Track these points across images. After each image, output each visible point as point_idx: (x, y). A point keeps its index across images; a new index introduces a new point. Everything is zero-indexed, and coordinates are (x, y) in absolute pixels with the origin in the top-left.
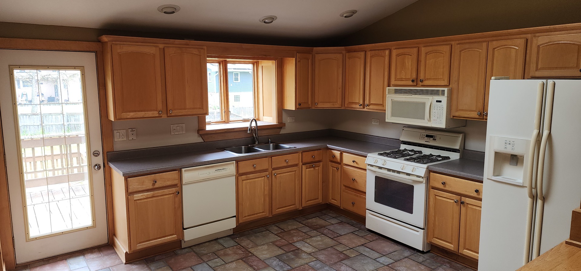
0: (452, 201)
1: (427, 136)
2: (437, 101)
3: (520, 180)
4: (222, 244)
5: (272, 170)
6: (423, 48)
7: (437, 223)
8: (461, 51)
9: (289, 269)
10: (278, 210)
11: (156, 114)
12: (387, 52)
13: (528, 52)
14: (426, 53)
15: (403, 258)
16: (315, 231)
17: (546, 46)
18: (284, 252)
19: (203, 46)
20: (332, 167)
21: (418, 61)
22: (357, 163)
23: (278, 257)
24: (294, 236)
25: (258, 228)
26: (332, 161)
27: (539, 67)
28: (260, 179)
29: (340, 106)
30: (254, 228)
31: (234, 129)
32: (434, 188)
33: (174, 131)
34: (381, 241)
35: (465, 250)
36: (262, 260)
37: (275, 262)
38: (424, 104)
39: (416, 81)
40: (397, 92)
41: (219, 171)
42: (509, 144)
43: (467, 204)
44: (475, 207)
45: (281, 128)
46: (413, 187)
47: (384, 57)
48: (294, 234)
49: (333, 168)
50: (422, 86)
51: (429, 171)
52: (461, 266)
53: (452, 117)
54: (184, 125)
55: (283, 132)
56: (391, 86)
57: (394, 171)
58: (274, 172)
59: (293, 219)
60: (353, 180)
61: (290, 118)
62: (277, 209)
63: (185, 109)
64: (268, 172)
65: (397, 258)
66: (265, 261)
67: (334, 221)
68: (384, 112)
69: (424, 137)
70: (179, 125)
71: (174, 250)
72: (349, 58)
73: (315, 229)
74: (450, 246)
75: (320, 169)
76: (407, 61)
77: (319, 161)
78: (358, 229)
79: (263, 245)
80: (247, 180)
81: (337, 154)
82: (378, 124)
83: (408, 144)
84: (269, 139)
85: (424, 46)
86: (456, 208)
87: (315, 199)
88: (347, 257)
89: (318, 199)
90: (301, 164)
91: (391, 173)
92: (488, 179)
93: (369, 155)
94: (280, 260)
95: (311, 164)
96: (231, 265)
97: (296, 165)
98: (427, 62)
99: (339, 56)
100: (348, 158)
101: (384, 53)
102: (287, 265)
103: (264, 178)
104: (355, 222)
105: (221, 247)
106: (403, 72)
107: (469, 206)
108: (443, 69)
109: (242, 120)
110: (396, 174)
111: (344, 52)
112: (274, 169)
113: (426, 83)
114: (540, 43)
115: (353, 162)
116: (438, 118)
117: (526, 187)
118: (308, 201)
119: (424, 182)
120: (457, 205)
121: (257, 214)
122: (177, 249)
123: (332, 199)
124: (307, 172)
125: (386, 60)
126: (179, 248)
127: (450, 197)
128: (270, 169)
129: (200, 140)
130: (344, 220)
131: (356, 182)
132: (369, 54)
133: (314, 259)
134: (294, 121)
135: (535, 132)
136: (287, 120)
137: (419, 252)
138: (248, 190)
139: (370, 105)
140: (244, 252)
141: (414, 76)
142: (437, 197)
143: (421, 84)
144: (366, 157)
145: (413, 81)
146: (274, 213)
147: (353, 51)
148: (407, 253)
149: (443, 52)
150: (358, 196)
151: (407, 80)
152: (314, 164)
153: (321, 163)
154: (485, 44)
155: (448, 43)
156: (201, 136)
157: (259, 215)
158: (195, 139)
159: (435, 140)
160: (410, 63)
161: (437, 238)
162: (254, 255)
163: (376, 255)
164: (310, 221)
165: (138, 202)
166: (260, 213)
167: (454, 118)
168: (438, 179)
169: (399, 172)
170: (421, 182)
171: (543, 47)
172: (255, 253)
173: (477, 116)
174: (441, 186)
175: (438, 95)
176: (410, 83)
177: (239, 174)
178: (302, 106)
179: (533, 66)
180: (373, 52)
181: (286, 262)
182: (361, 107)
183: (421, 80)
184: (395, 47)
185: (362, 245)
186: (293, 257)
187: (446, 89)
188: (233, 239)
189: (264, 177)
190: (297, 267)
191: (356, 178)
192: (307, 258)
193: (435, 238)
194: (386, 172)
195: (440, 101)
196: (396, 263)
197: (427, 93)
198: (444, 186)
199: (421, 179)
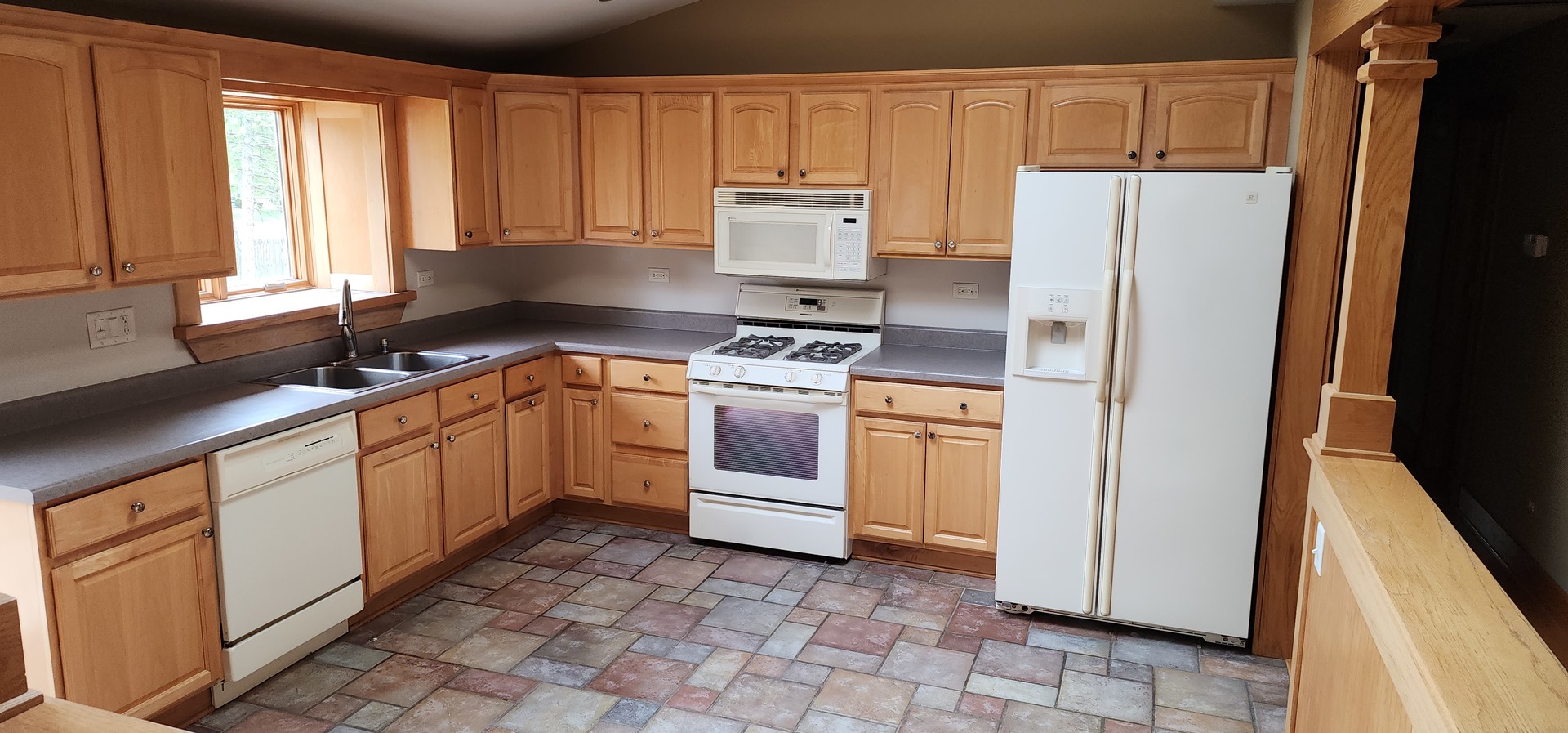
0: (907, 436)
1: (803, 302)
2: (846, 221)
3: (1077, 370)
4: (341, 664)
5: (439, 427)
6: (803, 97)
7: (873, 490)
8: (892, 108)
9: (595, 673)
10: (459, 538)
11: (77, 278)
12: (707, 100)
13: (1031, 116)
14: (811, 109)
15: (815, 584)
16: (572, 573)
17: (1065, 105)
18: (545, 640)
19: (208, 48)
20: (573, 399)
21: (792, 127)
22: (655, 381)
23: (537, 653)
24: (532, 596)
25: (410, 599)
26: (570, 385)
27: (1055, 146)
28: (415, 456)
29: (572, 237)
30: (398, 603)
31: (284, 315)
32: (861, 414)
33: (100, 335)
34: (742, 560)
35: (937, 535)
36: (505, 672)
37: (546, 669)
38: (813, 228)
39: (786, 174)
40: (741, 199)
41: (317, 447)
42: (1059, 300)
43: (940, 436)
44: (956, 441)
45: (403, 306)
46: (816, 418)
47: (697, 111)
48: (525, 591)
49: (577, 403)
50: (801, 184)
51: (853, 378)
52: (926, 572)
53: (875, 255)
54: (130, 312)
55: (409, 315)
56: (721, 184)
57: (765, 388)
58: (446, 431)
59: (485, 556)
60: (646, 425)
61: (424, 273)
62: (457, 536)
63: (169, 257)
64: (432, 435)
65: (802, 586)
66: (514, 673)
67: (598, 539)
68: (711, 249)
69: (796, 306)
70: (115, 313)
71: (192, 721)
72: (592, 111)
73: (570, 568)
74: (905, 534)
75: (543, 408)
76: (762, 123)
77: (540, 390)
78: (669, 545)
79: (468, 637)
80: (383, 464)
81: (591, 364)
82: (667, 279)
83: (756, 325)
84: (381, 342)
85: (804, 92)
86: (916, 449)
87: (536, 493)
88: (705, 612)
89: (541, 490)
90: (502, 400)
91: (759, 393)
92: (1014, 375)
93: (693, 356)
94: (553, 661)
95: (526, 398)
96: (430, 708)
97: (491, 407)
98: (814, 130)
99: (562, 103)
100: (623, 373)
101: (698, 102)
102: (582, 668)
103: (423, 452)
104: (649, 532)
105: (346, 676)
106: (753, 150)
107: (945, 440)
108: (853, 146)
109: (263, 289)
110: (772, 394)
111: (573, 92)
112: (444, 425)
113: (812, 178)
114: (1054, 100)
115: (646, 379)
116: (848, 258)
117: (1095, 382)
118: (521, 501)
119: (845, 403)
120: (919, 443)
121: (411, 559)
122: (203, 714)
123: (577, 484)
124: (517, 418)
125: (705, 119)
126: (206, 712)
127: (902, 427)
128: (437, 425)
129: (183, 359)
130: (618, 531)
131: (655, 429)
132: (654, 102)
133: (635, 635)
134: (432, 283)
135: (1108, 276)
136: (417, 280)
137: (832, 564)
138: (389, 494)
139: (662, 233)
140: (431, 667)
141: (783, 163)
142: (872, 433)
143: (801, 180)
144: (686, 363)
145: (781, 174)
146: (450, 549)
147: (603, 91)
148: (813, 571)
149: (852, 108)
150: (659, 464)
151: (763, 169)
152: (531, 397)
153: (546, 394)
154: (946, 95)
155: (863, 87)
156: (187, 345)
157: (416, 561)
158: (168, 357)
159: (823, 308)
160: (769, 129)
161: (874, 523)
162: (470, 668)
163: (759, 592)
164: (535, 551)
165: (85, 583)
166: (419, 554)
167: (881, 256)
168: (872, 395)
169: (779, 389)
170: (839, 404)
171: (1060, 107)
172: (466, 662)
173: (933, 251)
174: (884, 408)
175: (846, 205)
176: (775, 178)
177: (365, 451)
178: (475, 239)
179: (1043, 145)
180: (666, 96)
181: (573, 661)
182: (638, 238)
183: (801, 171)
184: (725, 89)
185: (709, 576)
186: (577, 644)
187: (866, 193)
188: (362, 643)
189: (425, 448)
190: (612, 663)
191: (654, 420)
192: (616, 637)
193: (868, 523)
194: (745, 391)
195: (854, 221)
196: (809, 597)
197: (819, 201)
198: (888, 406)
199: (835, 398)
